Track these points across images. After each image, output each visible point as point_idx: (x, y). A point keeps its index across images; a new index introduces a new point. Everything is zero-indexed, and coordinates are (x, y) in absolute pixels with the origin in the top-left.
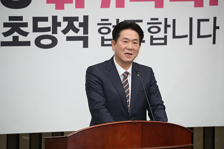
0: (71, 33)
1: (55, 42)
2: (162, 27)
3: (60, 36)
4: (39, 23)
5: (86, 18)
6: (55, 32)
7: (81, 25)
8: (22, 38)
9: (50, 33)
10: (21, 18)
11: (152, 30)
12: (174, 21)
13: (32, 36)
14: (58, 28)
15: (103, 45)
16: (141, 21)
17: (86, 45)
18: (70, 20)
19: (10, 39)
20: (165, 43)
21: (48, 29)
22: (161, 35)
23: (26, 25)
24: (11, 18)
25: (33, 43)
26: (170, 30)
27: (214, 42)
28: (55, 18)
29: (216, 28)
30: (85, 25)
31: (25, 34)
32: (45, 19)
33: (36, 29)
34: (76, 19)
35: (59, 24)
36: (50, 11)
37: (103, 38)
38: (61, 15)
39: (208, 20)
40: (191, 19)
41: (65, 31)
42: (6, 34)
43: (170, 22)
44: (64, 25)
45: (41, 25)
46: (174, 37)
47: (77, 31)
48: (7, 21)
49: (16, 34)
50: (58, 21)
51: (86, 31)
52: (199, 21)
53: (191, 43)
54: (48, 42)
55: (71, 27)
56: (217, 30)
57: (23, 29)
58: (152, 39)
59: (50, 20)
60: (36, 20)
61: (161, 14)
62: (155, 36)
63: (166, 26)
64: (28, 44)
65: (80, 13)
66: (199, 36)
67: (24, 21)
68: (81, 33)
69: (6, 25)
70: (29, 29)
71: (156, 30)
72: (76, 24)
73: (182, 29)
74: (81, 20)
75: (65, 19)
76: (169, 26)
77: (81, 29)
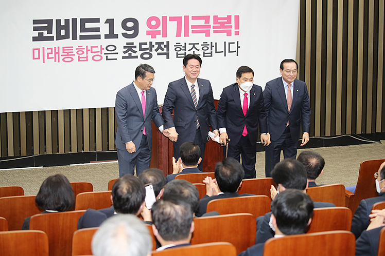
0: (160, 51)
1: (151, 56)
2: (209, 47)
3: (154, 53)
4: (142, 46)
5: (168, 42)
6: (151, 50)
7: (165, 46)
8: (133, 54)
9: (148, 51)
10: (133, 43)
11: (204, 48)
12: (216, 43)
13: (139, 53)
14: (153, 48)
15: (177, 57)
16: (198, 44)
17: (168, 58)
18: (159, 44)
19: (127, 55)
20: (211, 56)
21: (147, 49)
22: (209, 51)
23: (135, 47)
24: (127, 44)
25: (139, 57)
26: (214, 48)
27: (237, 55)
28: (151, 43)
29: (238, 47)
30: (167, 46)
31: (135, 52)
32: (146, 44)
33: (141, 49)
34: (163, 43)
35: (153, 46)
36: (148, 39)
37: (177, 53)
38: (154, 41)
39: (234, 43)
40: (225, 42)
41: (156, 50)
42: (125, 52)
43: (214, 44)
44: (156, 46)
45: (143, 47)
46: (216, 52)
47: (163, 50)
48: (126, 45)
49: (130, 52)
50: (153, 44)
51: (168, 50)
52: (229, 43)
53: (225, 56)
54: (147, 56)
55: (160, 47)
56: (239, 48)
57: (134, 49)
58: (204, 53)
59: (148, 44)
60: (141, 44)
61: (209, 40)
62: (206, 52)
63: (212, 46)
64: (136, 57)
65: (164, 40)
66: (229, 52)
67: (134, 45)
68: (165, 51)
69: (125, 47)
70: (137, 49)
71: (206, 48)
72: (163, 46)
73: (220, 48)
74: (165, 44)
75: (156, 43)
76: (213, 46)
77: (165, 49)
